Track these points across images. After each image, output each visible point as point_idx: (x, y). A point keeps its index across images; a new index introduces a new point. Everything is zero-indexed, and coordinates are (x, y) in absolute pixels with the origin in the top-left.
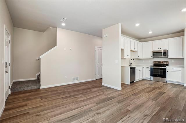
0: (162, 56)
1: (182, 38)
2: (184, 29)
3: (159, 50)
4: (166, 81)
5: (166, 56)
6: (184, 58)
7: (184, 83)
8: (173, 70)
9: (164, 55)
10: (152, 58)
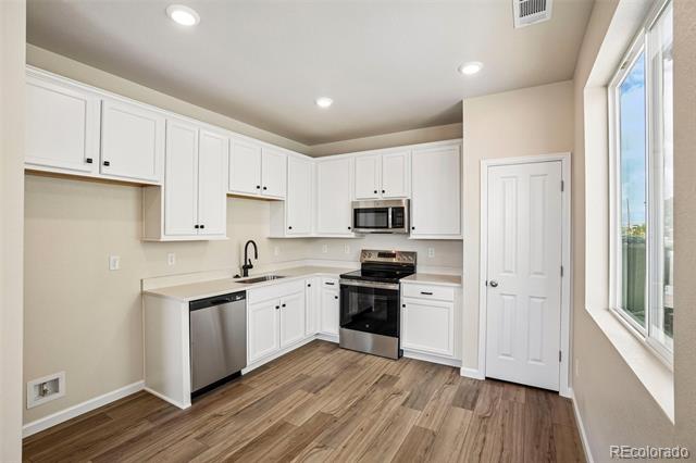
0: (387, 227)
1: (457, 147)
2: (461, 104)
3: (379, 197)
4: (400, 352)
5: (403, 227)
6: (462, 241)
7: (461, 361)
8: (426, 300)
9: (394, 226)
10: (353, 235)
